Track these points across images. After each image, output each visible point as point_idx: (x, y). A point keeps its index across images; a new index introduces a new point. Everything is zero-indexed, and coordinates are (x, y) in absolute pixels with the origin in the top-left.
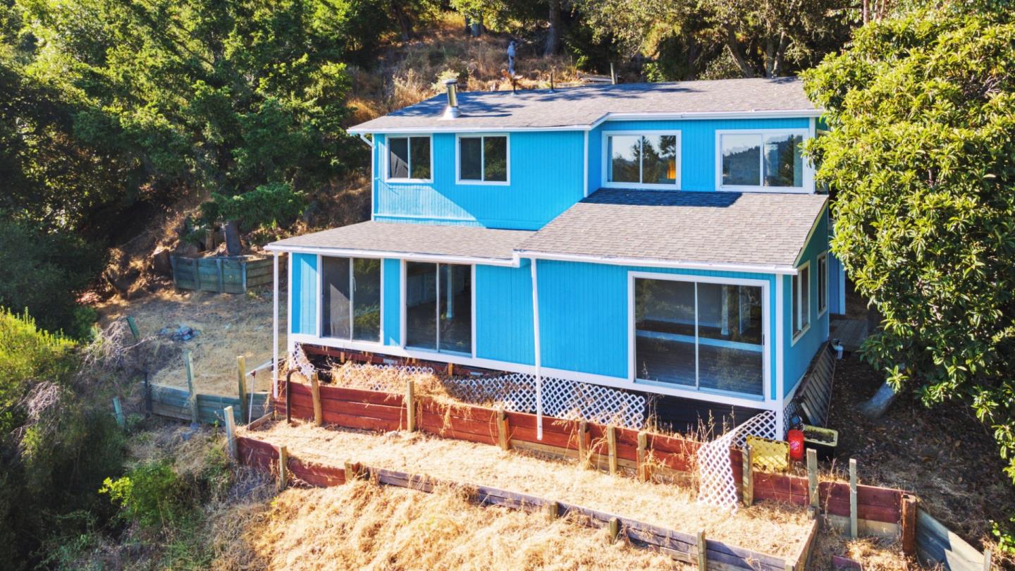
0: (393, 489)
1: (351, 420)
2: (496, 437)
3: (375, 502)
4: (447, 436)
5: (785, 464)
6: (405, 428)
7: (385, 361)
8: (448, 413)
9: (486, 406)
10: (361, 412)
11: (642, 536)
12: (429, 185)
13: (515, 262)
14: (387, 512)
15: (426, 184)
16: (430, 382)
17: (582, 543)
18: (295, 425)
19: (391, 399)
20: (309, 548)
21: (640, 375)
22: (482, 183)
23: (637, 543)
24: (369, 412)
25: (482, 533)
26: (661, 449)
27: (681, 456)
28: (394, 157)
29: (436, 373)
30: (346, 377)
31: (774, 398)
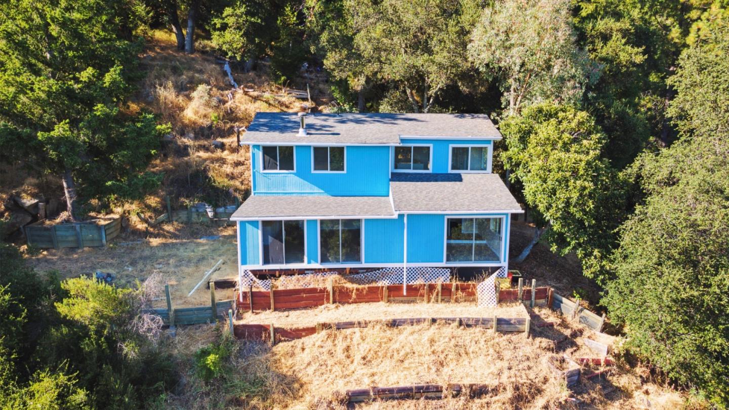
0: (345, 330)
1: (293, 305)
2: (382, 298)
3: (340, 338)
4: (355, 302)
5: (509, 286)
6: (328, 302)
7: (306, 272)
8: (354, 291)
9: (374, 285)
10: (302, 299)
11: (470, 323)
12: (293, 174)
13: (395, 216)
14: (349, 340)
15: (291, 173)
16: (337, 279)
17: (448, 331)
18: (257, 314)
19: (321, 290)
20: (318, 364)
21: (448, 260)
22: (329, 172)
23: (469, 326)
24: (307, 299)
25: (402, 337)
26: (464, 289)
27: (470, 290)
28: (267, 158)
29: (339, 274)
30: (284, 284)
31: (505, 261)
